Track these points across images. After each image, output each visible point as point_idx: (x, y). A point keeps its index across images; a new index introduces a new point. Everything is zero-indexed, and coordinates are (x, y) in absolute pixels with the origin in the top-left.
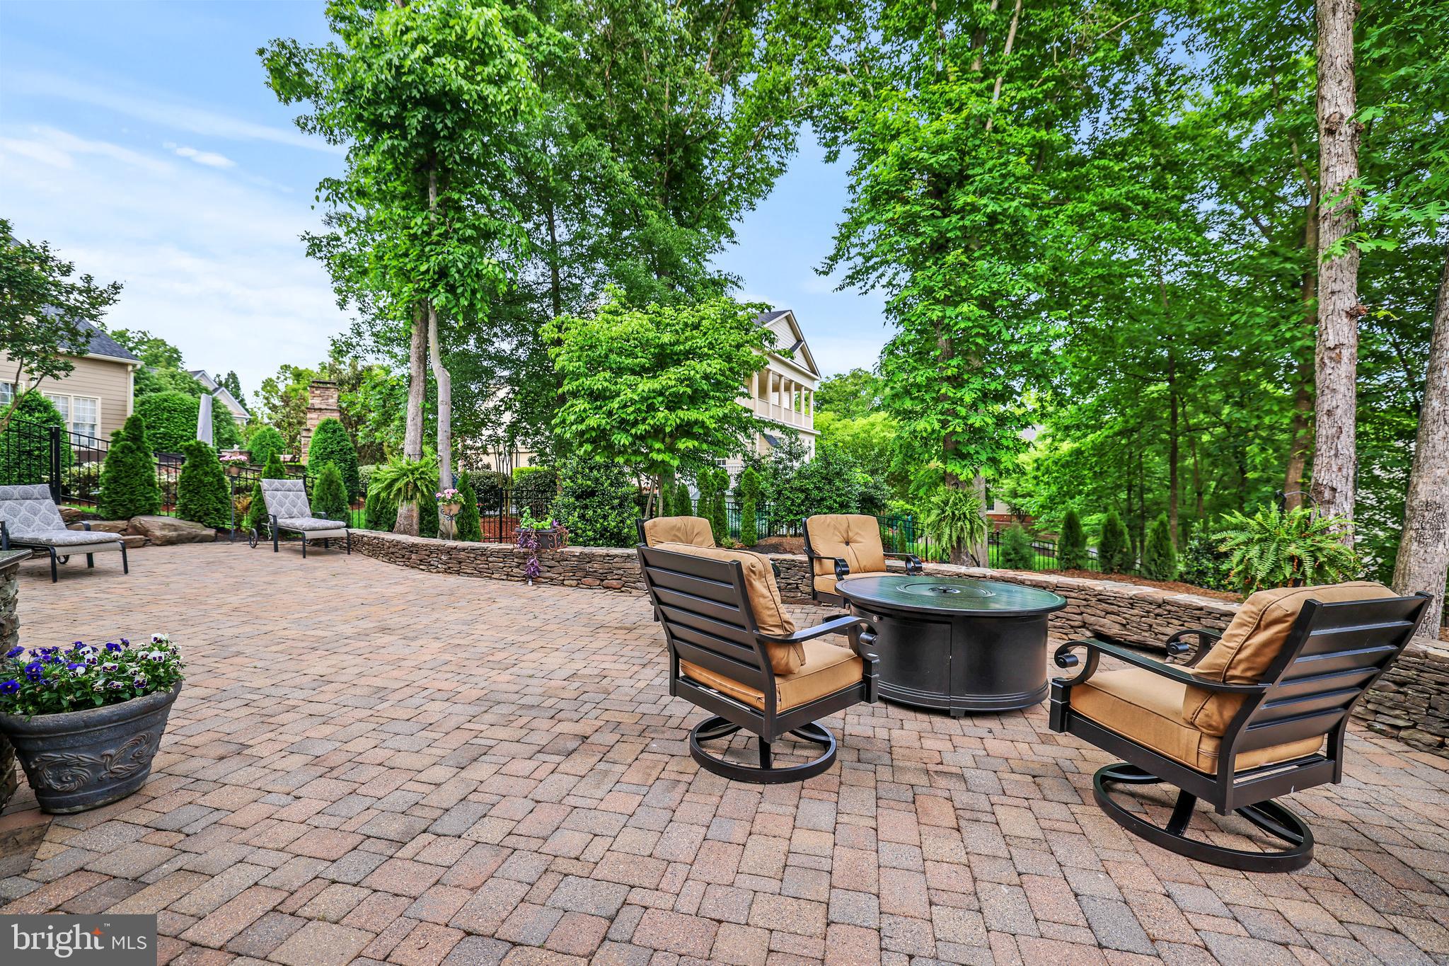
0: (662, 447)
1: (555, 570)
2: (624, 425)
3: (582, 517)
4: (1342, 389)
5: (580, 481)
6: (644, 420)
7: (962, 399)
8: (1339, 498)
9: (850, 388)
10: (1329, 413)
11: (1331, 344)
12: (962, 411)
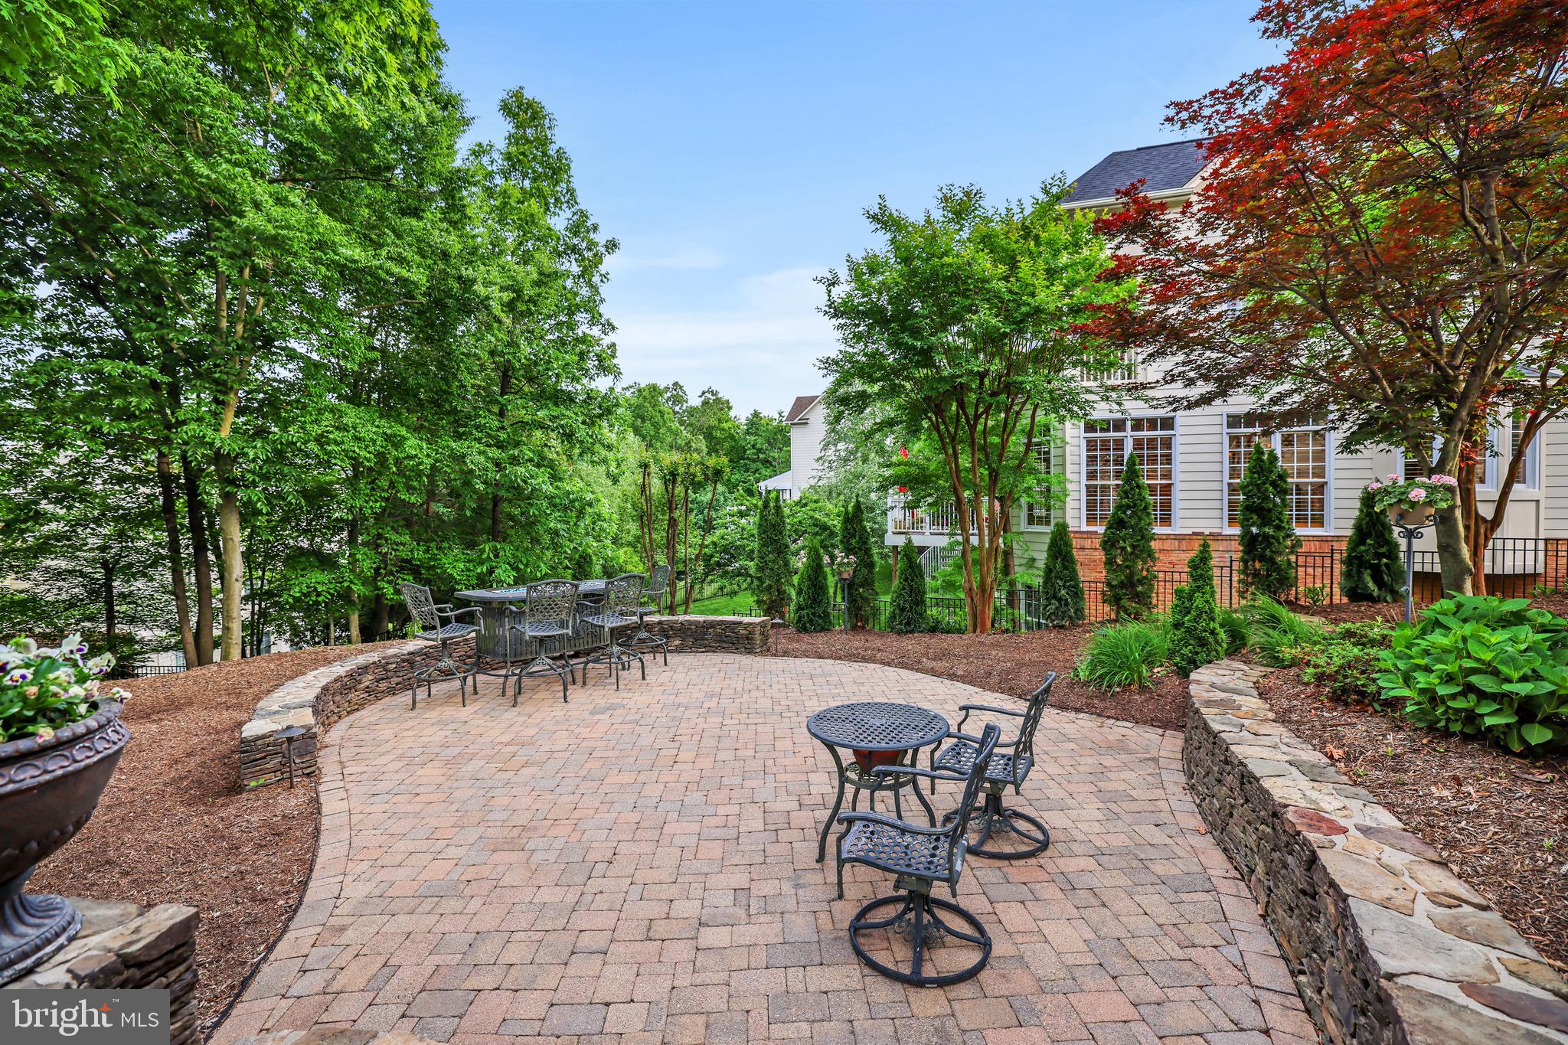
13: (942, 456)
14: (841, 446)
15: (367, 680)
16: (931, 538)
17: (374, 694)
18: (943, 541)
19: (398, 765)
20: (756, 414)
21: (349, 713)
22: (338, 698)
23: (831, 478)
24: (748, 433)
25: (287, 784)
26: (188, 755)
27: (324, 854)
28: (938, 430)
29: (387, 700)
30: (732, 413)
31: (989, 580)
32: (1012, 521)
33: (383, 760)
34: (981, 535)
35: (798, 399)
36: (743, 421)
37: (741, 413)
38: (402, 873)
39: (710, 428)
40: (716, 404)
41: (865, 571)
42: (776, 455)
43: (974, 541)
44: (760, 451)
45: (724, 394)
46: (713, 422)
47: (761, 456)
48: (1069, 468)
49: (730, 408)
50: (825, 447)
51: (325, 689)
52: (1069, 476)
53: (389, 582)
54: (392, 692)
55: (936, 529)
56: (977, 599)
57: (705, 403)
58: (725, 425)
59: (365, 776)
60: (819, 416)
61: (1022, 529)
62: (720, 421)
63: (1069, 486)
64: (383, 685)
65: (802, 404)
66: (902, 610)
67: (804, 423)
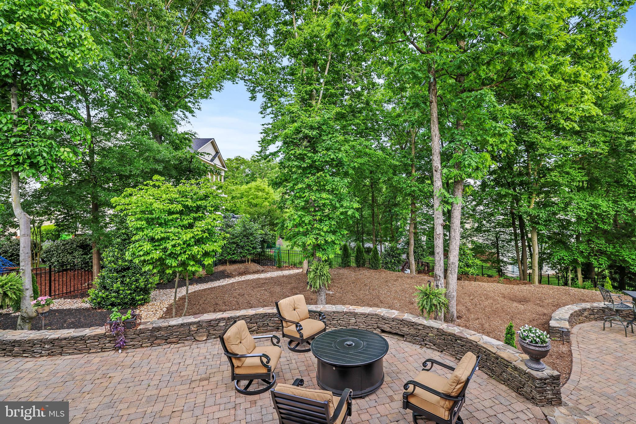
0: (194, 263)
1: (135, 340)
2: (173, 255)
3: (122, 282)
4: (441, 247)
5: (120, 263)
6: (185, 252)
7: (322, 229)
8: (441, 279)
9: (234, 165)
10: (438, 253)
11: (438, 233)
12: (322, 234)
15: (586, 314)
17: (588, 319)
19: (597, 351)
21: (579, 323)
22: (575, 318)
25: (562, 343)
26: (534, 320)
27: (574, 369)
29: (594, 322)
33: (592, 347)
38: (597, 385)
51: (572, 314)
53: (595, 259)
54: (596, 319)
59: (586, 350)
64: (592, 316)
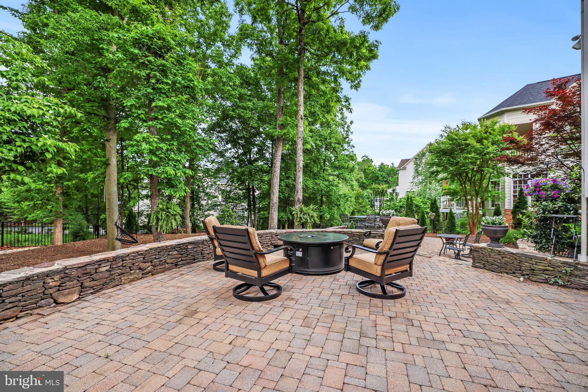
13: (461, 187)
14: (420, 177)
16: (457, 210)
18: (461, 211)
20: (382, 164)
23: (416, 189)
24: (379, 171)
28: (460, 180)
30: (373, 164)
31: (475, 221)
32: (486, 205)
34: (473, 210)
35: (402, 160)
36: (377, 166)
37: (376, 163)
39: (365, 169)
40: (367, 160)
41: (437, 217)
42: (391, 179)
43: (471, 211)
44: (384, 177)
45: (370, 157)
46: (366, 167)
47: (385, 179)
48: (506, 189)
49: (372, 162)
50: (414, 178)
52: (506, 192)
55: (458, 207)
56: (471, 226)
57: (364, 161)
58: (371, 168)
60: (411, 167)
61: (490, 208)
62: (369, 167)
63: (506, 195)
65: (404, 162)
66: (449, 227)
67: (404, 169)
